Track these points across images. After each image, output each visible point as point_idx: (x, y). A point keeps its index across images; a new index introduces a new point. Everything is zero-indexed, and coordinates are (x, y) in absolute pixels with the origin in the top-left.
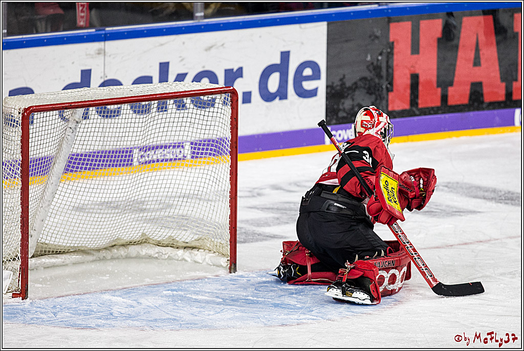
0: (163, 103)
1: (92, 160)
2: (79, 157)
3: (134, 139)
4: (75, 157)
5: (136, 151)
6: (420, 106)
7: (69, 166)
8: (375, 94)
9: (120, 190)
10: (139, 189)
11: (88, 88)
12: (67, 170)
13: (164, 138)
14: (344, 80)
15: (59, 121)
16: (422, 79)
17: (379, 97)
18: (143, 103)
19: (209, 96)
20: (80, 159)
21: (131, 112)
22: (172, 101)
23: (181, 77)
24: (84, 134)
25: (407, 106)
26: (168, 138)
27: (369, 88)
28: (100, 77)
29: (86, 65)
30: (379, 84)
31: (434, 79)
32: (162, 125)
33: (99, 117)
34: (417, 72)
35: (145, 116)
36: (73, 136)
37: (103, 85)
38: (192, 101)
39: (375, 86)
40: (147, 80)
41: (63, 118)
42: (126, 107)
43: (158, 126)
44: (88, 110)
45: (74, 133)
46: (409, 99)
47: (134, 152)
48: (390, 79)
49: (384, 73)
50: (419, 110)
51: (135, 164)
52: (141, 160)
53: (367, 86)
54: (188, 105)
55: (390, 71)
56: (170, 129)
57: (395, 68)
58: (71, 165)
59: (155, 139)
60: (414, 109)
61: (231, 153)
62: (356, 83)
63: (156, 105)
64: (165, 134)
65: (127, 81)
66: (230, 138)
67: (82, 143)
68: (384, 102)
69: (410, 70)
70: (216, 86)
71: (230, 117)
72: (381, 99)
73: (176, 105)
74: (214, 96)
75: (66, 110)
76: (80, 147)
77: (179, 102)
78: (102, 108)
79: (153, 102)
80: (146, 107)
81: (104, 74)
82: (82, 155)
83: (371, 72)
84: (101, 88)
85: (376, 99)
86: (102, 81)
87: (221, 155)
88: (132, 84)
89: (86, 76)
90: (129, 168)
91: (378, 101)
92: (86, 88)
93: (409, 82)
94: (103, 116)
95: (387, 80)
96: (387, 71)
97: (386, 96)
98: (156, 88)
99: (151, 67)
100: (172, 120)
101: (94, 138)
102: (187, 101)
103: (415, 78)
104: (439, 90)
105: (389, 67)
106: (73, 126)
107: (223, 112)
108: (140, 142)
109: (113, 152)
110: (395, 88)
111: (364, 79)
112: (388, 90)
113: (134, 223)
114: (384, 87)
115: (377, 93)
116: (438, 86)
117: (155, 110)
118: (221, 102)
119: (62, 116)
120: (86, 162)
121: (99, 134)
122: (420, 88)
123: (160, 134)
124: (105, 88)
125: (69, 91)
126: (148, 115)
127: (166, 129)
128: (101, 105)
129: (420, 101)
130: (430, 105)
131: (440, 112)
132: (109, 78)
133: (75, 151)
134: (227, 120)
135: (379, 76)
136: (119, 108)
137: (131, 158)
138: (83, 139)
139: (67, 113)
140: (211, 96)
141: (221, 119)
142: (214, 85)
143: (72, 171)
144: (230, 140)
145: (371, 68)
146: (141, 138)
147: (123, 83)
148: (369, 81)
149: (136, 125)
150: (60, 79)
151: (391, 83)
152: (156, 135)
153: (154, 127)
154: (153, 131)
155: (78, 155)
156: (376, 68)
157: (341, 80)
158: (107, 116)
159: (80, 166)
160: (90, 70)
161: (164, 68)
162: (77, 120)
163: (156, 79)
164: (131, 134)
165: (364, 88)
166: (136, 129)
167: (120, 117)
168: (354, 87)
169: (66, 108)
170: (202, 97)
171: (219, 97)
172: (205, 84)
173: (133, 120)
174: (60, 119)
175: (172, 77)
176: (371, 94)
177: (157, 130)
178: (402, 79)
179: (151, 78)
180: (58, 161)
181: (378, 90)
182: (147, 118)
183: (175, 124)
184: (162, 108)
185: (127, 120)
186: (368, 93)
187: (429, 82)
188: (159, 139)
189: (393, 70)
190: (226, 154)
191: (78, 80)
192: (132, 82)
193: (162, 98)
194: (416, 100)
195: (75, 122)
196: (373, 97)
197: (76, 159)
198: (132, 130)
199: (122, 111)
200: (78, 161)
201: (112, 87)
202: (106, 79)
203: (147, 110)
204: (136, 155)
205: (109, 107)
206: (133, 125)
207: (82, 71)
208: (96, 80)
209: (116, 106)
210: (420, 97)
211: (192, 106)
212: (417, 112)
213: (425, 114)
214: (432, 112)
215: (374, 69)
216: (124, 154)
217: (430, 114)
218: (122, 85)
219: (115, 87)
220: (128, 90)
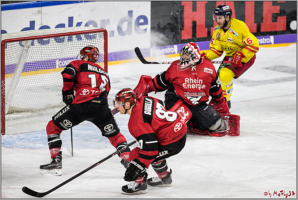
0: (71, 37)
1: (36, 66)
2: (30, 64)
3: (56, 55)
4: (27, 64)
5: (57, 61)
6: (197, 37)
7: (25, 69)
8: (175, 31)
9: (50, 81)
10: (59, 80)
11: (34, 30)
12: (24, 71)
13: (71, 54)
14: (160, 25)
15: (19, 47)
16: (198, 24)
17: (177, 33)
18: (61, 37)
19: (93, 33)
20: (30, 65)
21: (55, 42)
22: (75, 36)
23: (79, 24)
24: (32, 53)
25: (191, 37)
26: (73, 54)
27: (172, 29)
28: (39, 24)
29: (32, 19)
30: (176, 26)
31: (204, 24)
32: (71, 48)
33: (39, 45)
34: (196, 20)
35: (62, 44)
36: (26, 54)
37: (41, 28)
38: (85, 36)
39: (175, 28)
40: (63, 26)
41: (21, 45)
42: (52, 39)
43: (69, 48)
44: (34, 41)
45: (27, 53)
46: (191, 33)
47: (57, 62)
48: (182, 24)
49: (179, 21)
50: (197, 39)
51: (57, 67)
52: (60, 66)
53: (171, 28)
54: (83, 38)
55: (182, 20)
56: (74, 50)
57: (185, 18)
58: (26, 68)
59: (67, 55)
60: (194, 38)
61: (104, 61)
62: (165, 26)
63: (67, 38)
64: (72, 52)
65: (53, 26)
66: (104, 54)
67: (31, 57)
68: (179, 35)
69: (192, 19)
70: (97, 28)
71: (103, 44)
72: (178, 34)
73: (77, 38)
74: (96, 33)
75: (23, 41)
76: (30, 59)
77: (79, 36)
78: (40, 40)
79: (66, 37)
80: (62, 39)
81: (41, 23)
82: (31, 63)
83: (173, 21)
84: (40, 30)
85: (175, 34)
86: (40, 26)
87: (99, 62)
88: (55, 28)
89: (32, 24)
90: (54, 70)
91: (176, 35)
92: (33, 30)
93: (191, 25)
94: (41, 44)
95: (181, 24)
96: (181, 20)
97: (180, 32)
98: (67, 29)
99: (64, 19)
100: (75, 45)
101: (37, 55)
102: (83, 36)
103: (194, 24)
104: (206, 29)
105: (182, 18)
106: (26, 49)
107: (100, 41)
108: (59, 56)
109: (46, 62)
110: (184, 28)
111: (169, 24)
112: (182, 29)
113: (57, 97)
114: (179, 28)
115: (176, 31)
116: (206, 27)
117: (67, 41)
118: (99, 36)
119: (21, 44)
120: (33, 67)
121: (39, 53)
122: (197, 28)
123: (70, 53)
124: (42, 30)
125: (24, 32)
126: (63, 43)
127: (72, 50)
128: (40, 39)
129: (197, 35)
130: (202, 36)
131: (207, 40)
132: (43, 25)
133: (27, 61)
134: (102, 45)
135: (177, 23)
136: (49, 40)
137: (55, 65)
138: (31, 55)
139: (23, 43)
140: (94, 33)
141: (99, 45)
142: (96, 28)
143: (26, 71)
144: (104, 55)
145: (173, 19)
146: (60, 55)
147: (51, 27)
148: (172, 25)
149: (58, 48)
150: (20, 26)
151: (183, 26)
152: (68, 53)
153: (67, 49)
154: (66, 51)
155: (29, 63)
156: (175, 18)
157: (158, 25)
158: (43, 44)
159: (30, 69)
160: (35, 21)
161: (71, 19)
162: (28, 46)
163: (67, 25)
164: (55, 53)
165: (169, 28)
166: (57, 50)
167: (50, 44)
168: (164, 28)
169: (23, 40)
170: (90, 34)
171: (98, 34)
172: (91, 28)
173: (56, 46)
174: (20, 46)
175: (75, 24)
176: (173, 31)
177: (68, 51)
178: (188, 24)
179: (64, 24)
180: (19, 66)
181: (176, 29)
182: (63, 45)
183: (77, 48)
184: (70, 40)
185: (53, 46)
186: (171, 31)
187: (201, 25)
188: (69, 55)
189: (183, 19)
190: (102, 62)
191: (29, 26)
192: (55, 27)
193: (70, 35)
194: (195, 34)
195: (27, 47)
196: (174, 33)
197: (28, 65)
198: (55, 51)
199: (50, 42)
200: (29, 66)
201: (45, 29)
202: (42, 25)
203: (62, 41)
204: (58, 63)
205: (44, 39)
206: (56, 48)
207: (30, 22)
208: (37, 26)
209: (47, 39)
210: (197, 32)
211: (85, 38)
212: (196, 40)
213: (200, 41)
214: (203, 40)
215: (174, 19)
216: (52, 63)
217: (202, 41)
218: (50, 28)
219: (47, 29)
220: (53, 31)
